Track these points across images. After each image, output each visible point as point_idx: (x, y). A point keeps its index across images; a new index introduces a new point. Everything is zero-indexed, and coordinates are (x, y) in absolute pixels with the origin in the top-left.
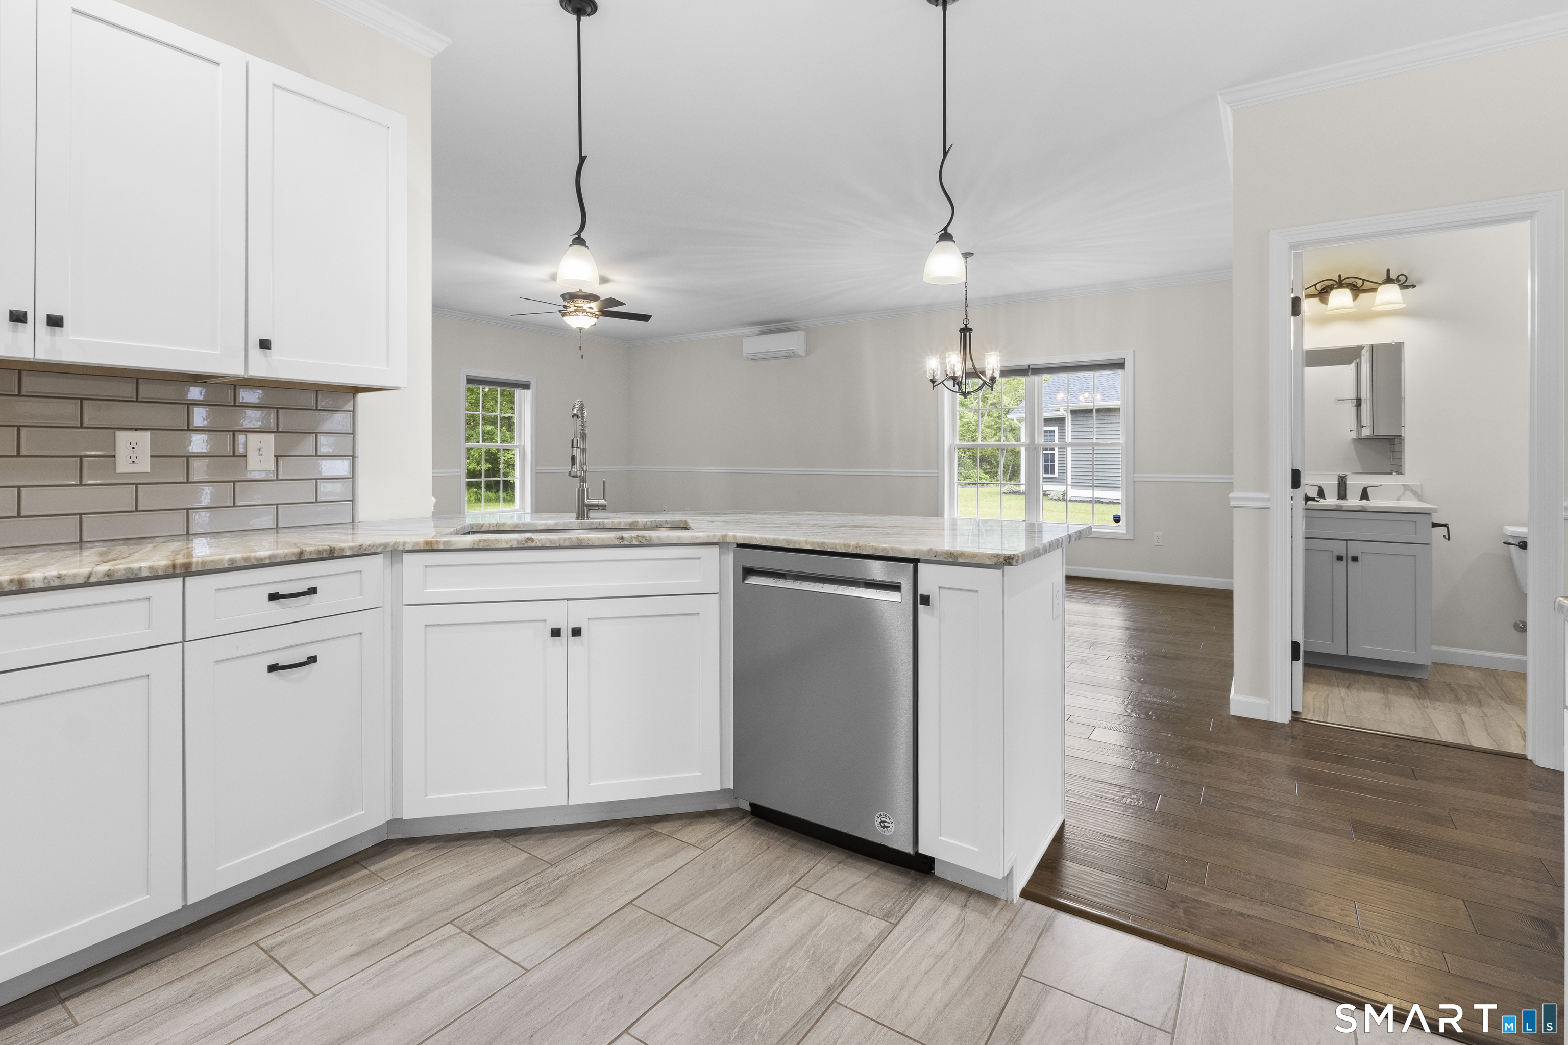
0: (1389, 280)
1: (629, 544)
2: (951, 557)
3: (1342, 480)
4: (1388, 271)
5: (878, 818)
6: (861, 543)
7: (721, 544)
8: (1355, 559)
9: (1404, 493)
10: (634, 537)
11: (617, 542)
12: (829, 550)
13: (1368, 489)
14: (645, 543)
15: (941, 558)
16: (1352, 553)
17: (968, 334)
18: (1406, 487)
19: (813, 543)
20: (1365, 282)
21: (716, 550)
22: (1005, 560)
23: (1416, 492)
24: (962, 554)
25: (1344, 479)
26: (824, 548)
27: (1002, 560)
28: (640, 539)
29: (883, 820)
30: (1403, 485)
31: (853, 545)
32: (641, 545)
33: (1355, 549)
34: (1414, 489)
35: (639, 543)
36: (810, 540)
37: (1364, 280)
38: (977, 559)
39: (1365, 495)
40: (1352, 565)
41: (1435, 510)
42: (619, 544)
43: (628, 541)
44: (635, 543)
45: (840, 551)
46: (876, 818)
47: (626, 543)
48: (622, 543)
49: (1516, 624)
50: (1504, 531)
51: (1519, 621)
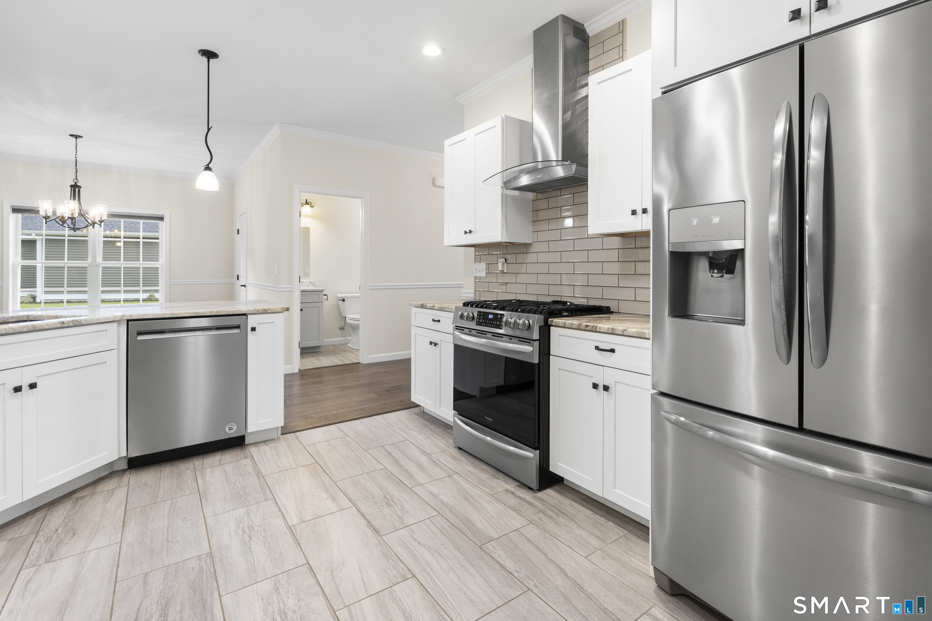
0: (306, 203)
1: (68, 326)
2: (264, 311)
4: (306, 200)
5: (228, 427)
6: (219, 310)
7: (117, 321)
9: (309, 284)
10: (71, 322)
11: (59, 326)
12: (201, 315)
14: (78, 324)
15: (260, 312)
17: (77, 189)
18: (310, 282)
19: (190, 313)
21: (115, 325)
22: (287, 309)
24: (269, 309)
26: (197, 314)
27: (285, 309)
28: (74, 322)
29: (230, 427)
30: (309, 281)
31: (215, 311)
32: (75, 326)
34: (313, 283)
35: (74, 325)
36: (188, 312)
38: (275, 310)
41: (324, 290)
42: (61, 326)
43: (67, 324)
44: (71, 325)
45: (207, 315)
46: (227, 428)
47: (66, 325)
48: (63, 326)
49: (339, 328)
50: (337, 296)
51: (341, 327)
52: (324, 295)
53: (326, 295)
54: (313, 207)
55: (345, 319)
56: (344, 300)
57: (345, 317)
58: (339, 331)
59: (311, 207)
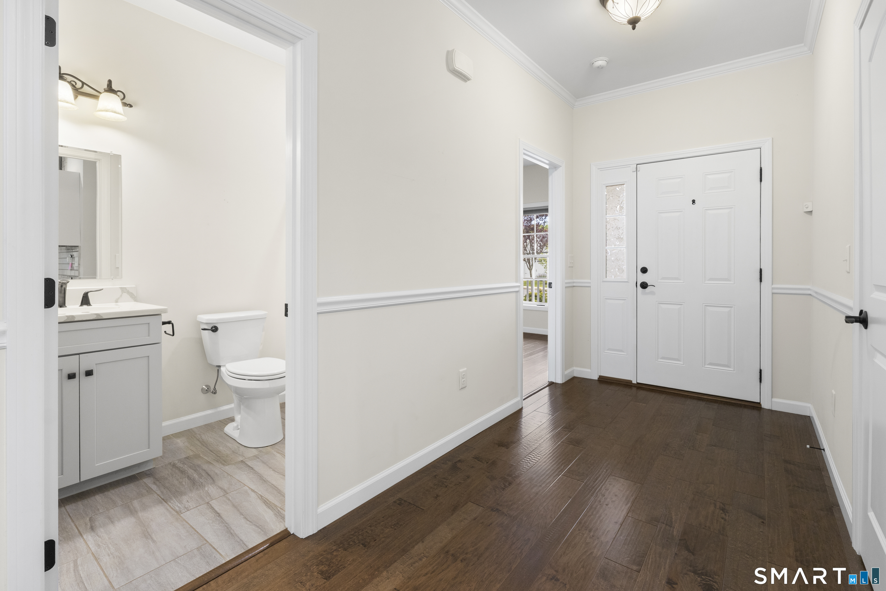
0: (110, 89)
3: (62, 286)
4: (110, 82)
8: (89, 373)
9: (121, 296)
13: (89, 294)
16: (85, 367)
18: (123, 290)
20: (85, 85)
23: (132, 293)
25: (64, 286)
30: (121, 288)
33: (87, 363)
37: (83, 83)
39: (85, 301)
40: (86, 381)
49: (202, 389)
50: (198, 320)
51: (206, 386)
52: (164, 323)
53: (169, 323)
54: (131, 106)
55: (218, 370)
56: (215, 329)
57: (220, 366)
58: (202, 396)
59: (125, 104)
